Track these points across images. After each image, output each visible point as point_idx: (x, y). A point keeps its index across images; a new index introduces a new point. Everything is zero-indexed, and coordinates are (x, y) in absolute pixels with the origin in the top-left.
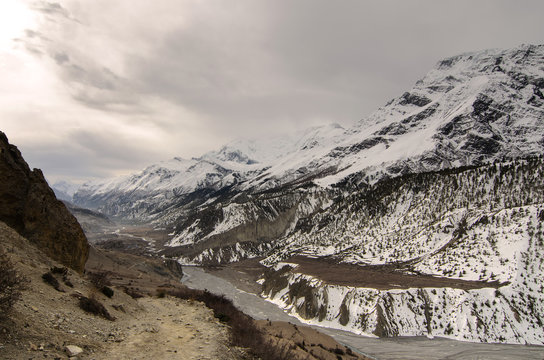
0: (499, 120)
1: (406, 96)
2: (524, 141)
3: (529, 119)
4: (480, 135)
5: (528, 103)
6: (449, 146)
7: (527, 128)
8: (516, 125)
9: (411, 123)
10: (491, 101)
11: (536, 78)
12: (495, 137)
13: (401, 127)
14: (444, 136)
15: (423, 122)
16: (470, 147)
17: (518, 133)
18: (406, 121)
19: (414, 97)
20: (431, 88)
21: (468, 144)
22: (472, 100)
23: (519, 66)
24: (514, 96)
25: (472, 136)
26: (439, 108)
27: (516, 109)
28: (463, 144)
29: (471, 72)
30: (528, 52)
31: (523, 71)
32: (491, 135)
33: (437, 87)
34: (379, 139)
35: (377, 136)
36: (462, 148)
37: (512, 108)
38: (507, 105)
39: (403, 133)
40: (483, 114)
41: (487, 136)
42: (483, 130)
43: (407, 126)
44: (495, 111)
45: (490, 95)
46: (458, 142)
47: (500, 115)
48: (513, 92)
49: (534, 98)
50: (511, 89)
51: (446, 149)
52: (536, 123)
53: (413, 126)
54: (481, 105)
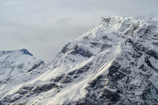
0: (123, 79)
1: (76, 47)
2: (133, 94)
3: (138, 80)
4: (111, 90)
5: (140, 69)
6: (93, 96)
7: (136, 86)
8: (131, 83)
9: (74, 75)
10: (120, 66)
11: (149, 49)
12: (118, 92)
13: (68, 78)
14: (91, 89)
15: (82, 75)
16: (104, 97)
17: (131, 88)
18: (71, 74)
19: (81, 49)
20: (93, 43)
21: (103, 95)
22: (109, 65)
23: (141, 39)
24: (133, 63)
25: (106, 90)
26: (92, 66)
27: (132, 73)
28: (100, 95)
29: (120, 33)
30: (147, 30)
31: (142, 44)
32: (116, 90)
33: (96, 44)
34: (54, 85)
35: (52, 83)
36: (100, 97)
37: (130, 72)
38: (128, 70)
39: (69, 82)
40: (114, 75)
41: (114, 90)
42: (112, 87)
43: (72, 77)
44: (121, 73)
45: (120, 62)
46: (99, 93)
47: (124, 76)
48: (133, 60)
49: (143, 65)
50: (132, 58)
51: (91, 98)
52: (141, 83)
53: (75, 77)
54: (113, 69)
